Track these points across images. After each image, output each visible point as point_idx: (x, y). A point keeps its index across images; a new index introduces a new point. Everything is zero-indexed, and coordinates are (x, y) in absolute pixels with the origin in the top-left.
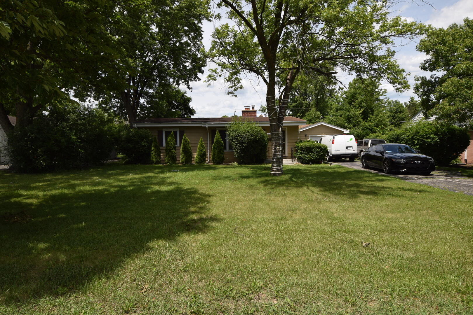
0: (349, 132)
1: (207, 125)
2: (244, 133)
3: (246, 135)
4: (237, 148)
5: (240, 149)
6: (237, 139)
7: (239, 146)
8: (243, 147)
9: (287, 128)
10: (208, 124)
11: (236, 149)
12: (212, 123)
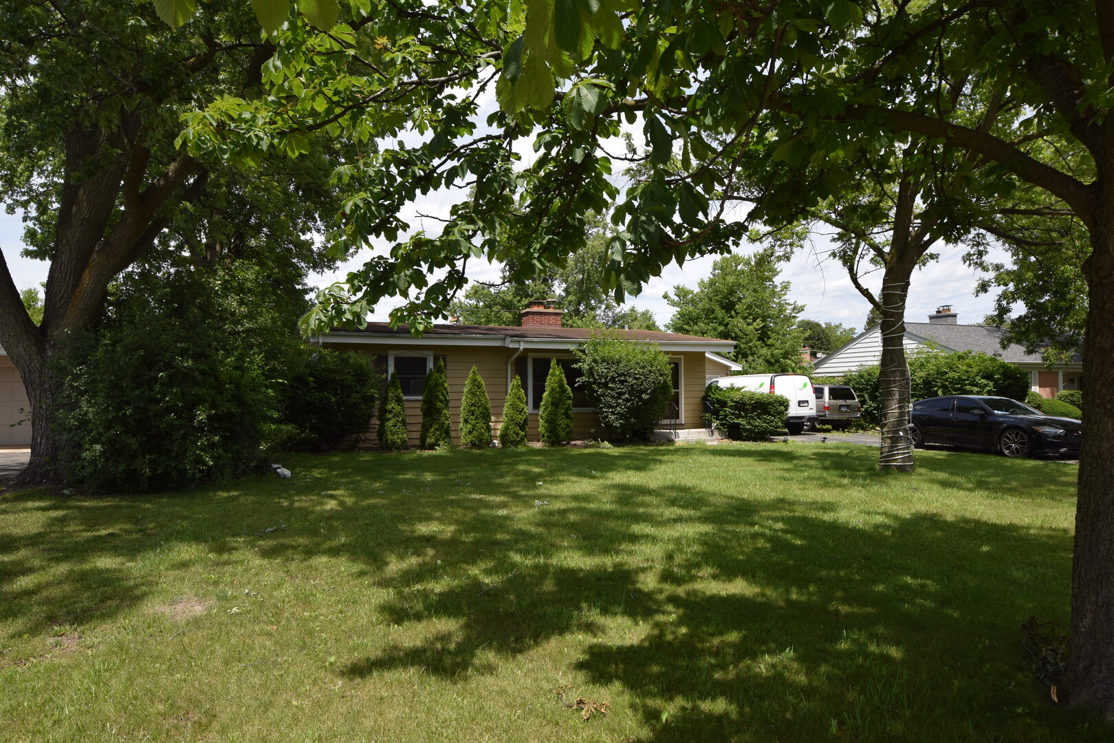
0: (741, 369)
1: (522, 343)
2: (643, 367)
3: (650, 371)
4: (618, 404)
5: (627, 408)
6: (622, 382)
7: (627, 400)
8: (637, 402)
9: (682, 357)
10: (524, 342)
11: (616, 406)
12: (535, 340)
